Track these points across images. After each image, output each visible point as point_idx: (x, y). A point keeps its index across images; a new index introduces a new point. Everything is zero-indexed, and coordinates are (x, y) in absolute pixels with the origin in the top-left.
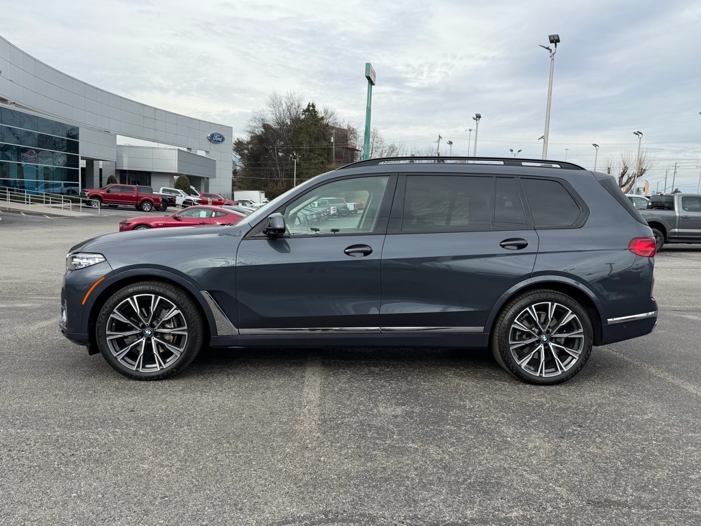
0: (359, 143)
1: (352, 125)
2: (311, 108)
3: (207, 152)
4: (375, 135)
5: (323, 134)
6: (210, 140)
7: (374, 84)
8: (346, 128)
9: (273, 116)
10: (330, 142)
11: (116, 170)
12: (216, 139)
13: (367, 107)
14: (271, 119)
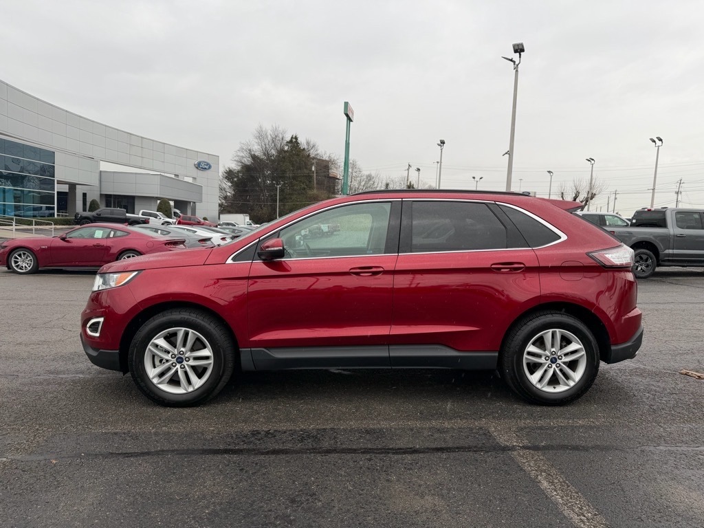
0: (338, 172)
1: (332, 156)
2: (294, 140)
3: (194, 178)
4: (354, 166)
5: (305, 163)
6: (197, 168)
7: (352, 121)
8: (327, 159)
9: (259, 147)
10: (311, 170)
11: (101, 195)
12: (203, 166)
13: (346, 141)
14: (257, 150)
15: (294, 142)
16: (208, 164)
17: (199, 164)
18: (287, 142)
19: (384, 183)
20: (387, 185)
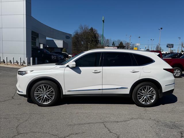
2: (92, 29)
6: (66, 38)
7: (104, 22)
16: (69, 37)
19: (112, 42)
20: (113, 42)
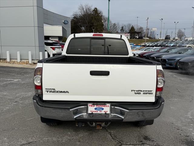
6: (64, 23)
15: (96, 10)
16: (67, 21)
17: (65, 21)
18: (93, 11)
20: (122, 27)
